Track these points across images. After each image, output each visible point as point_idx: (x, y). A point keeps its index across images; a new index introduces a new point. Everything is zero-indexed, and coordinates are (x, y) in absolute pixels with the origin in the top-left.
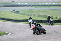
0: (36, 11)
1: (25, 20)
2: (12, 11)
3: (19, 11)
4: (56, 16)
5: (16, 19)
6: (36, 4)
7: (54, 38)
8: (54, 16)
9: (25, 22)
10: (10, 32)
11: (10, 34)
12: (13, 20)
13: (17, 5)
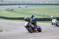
0: (30, 10)
1: (19, 18)
2: (7, 9)
3: (13, 9)
4: (49, 15)
5: (11, 17)
6: (31, 3)
7: (47, 35)
8: (48, 15)
9: (20, 20)
10: (4, 29)
11: (5, 31)
12: (8, 18)
13: (12, 4)
